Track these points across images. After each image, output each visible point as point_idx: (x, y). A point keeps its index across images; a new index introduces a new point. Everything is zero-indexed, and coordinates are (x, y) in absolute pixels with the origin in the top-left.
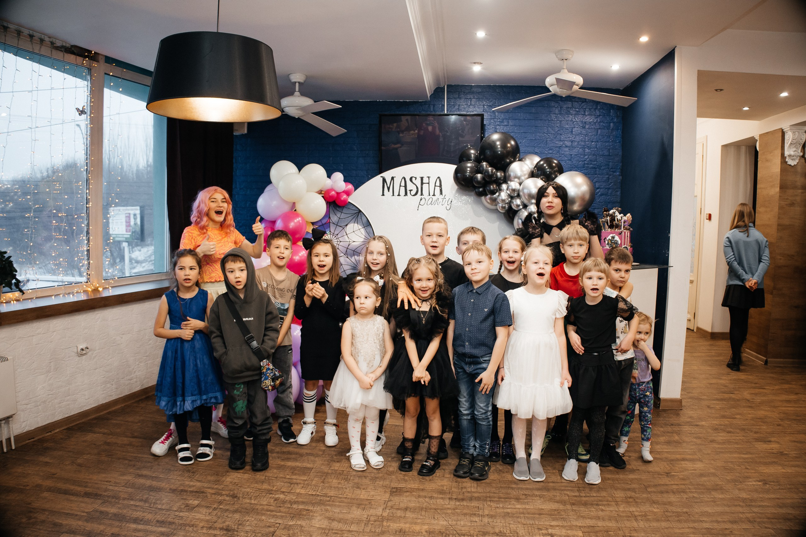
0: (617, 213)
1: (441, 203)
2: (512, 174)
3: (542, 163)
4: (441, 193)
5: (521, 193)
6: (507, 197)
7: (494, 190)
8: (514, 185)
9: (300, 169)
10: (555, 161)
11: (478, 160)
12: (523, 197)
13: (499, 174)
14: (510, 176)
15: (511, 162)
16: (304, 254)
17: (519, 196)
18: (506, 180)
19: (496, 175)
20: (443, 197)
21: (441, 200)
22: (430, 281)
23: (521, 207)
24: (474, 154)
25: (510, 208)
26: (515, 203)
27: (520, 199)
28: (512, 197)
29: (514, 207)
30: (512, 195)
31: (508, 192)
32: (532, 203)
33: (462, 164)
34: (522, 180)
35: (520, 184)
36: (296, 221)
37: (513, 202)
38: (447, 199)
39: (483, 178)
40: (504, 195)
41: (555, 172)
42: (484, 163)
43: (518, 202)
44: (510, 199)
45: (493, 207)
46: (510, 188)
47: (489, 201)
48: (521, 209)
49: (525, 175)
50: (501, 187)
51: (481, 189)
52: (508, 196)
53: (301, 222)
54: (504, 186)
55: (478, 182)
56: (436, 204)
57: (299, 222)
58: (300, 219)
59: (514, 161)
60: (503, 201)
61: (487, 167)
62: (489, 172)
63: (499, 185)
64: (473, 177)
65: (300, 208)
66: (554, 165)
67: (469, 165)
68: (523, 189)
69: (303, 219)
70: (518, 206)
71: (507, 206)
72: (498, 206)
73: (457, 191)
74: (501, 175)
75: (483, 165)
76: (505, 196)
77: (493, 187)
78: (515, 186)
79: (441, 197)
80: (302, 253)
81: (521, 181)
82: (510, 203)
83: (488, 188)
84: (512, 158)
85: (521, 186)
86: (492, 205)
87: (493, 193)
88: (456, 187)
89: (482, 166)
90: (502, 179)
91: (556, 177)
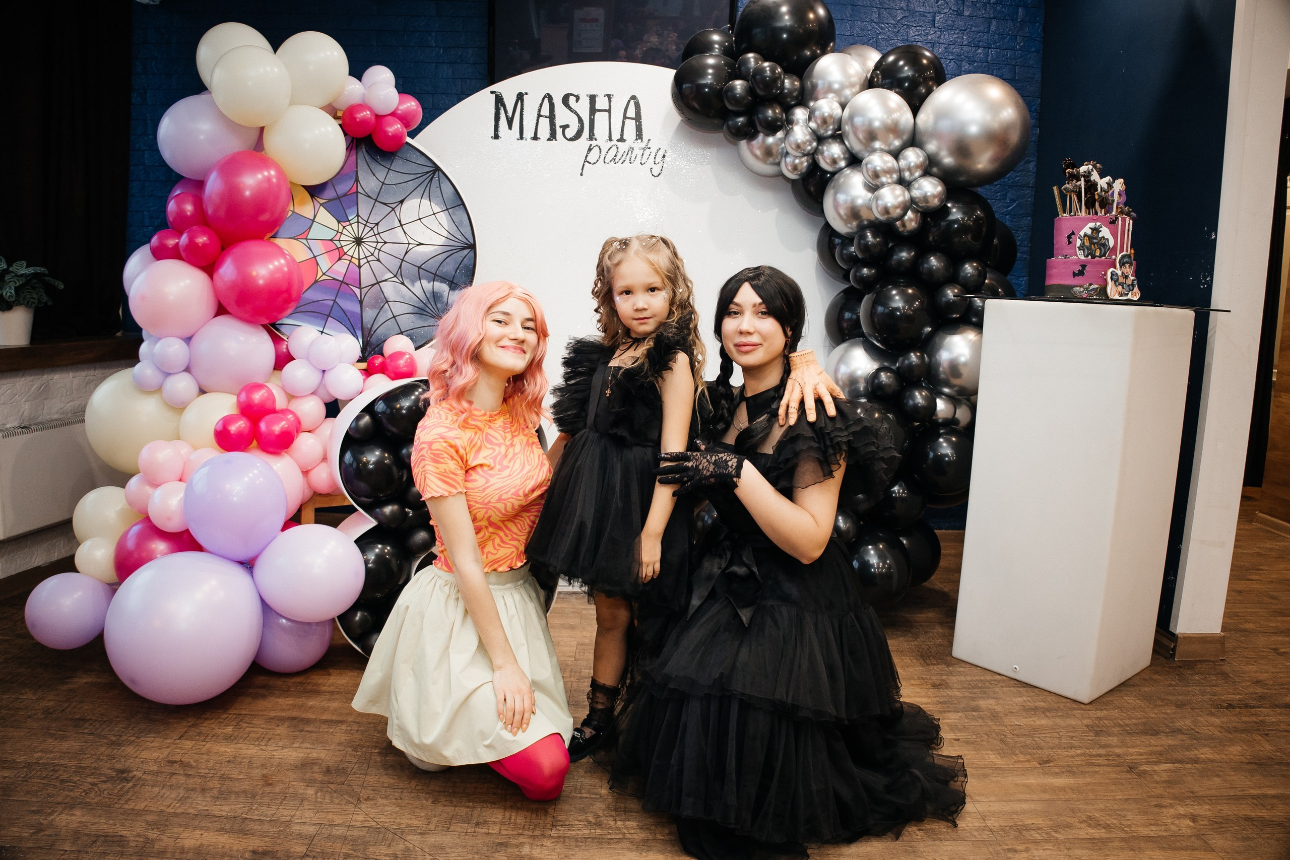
0: (1095, 176)
1: (638, 160)
2: (820, 83)
3: (891, 58)
4: (639, 135)
5: (847, 128)
6: (808, 137)
7: (775, 120)
8: (827, 106)
9: (275, 45)
10: (927, 54)
11: (733, 53)
12: (852, 137)
13: (787, 83)
14: (814, 87)
15: (815, 58)
16: (281, 266)
17: (838, 136)
18: (804, 97)
19: (783, 83)
20: (643, 145)
21: (637, 152)
22: (656, 292)
23: (843, 164)
24: (721, 44)
25: (814, 166)
26: (826, 153)
27: (843, 142)
28: (820, 139)
29: (824, 165)
30: (822, 131)
31: (813, 125)
32: (874, 151)
33: (694, 60)
34: (846, 98)
35: (843, 106)
36: (260, 176)
37: (822, 153)
38: (654, 150)
39: (750, 91)
40: (800, 133)
41: (926, 79)
42: (751, 55)
43: (835, 150)
44: (815, 144)
45: (768, 169)
46: (817, 113)
47: (758, 152)
48: (841, 169)
49: (852, 85)
50: (793, 114)
51: (741, 119)
52: (810, 134)
53: (274, 180)
54: (800, 114)
55: (735, 100)
56: (627, 161)
57: (268, 179)
58: (273, 173)
59: (824, 52)
60: (798, 147)
61: (756, 63)
62: (766, 71)
63: (788, 109)
64: (721, 89)
65: (274, 144)
66: (925, 61)
67: (711, 61)
68: (851, 117)
69: (281, 173)
70: (834, 161)
71: (805, 164)
72: (783, 164)
73: (679, 128)
74: (793, 84)
75: (749, 59)
76: (805, 135)
77: (774, 112)
78: (832, 109)
79: (639, 144)
80: (276, 263)
81: (843, 100)
82: (813, 156)
83: (760, 116)
84: (817, 48)
85: (847, 110)
86: (765, 162)
87: (772, 128)
88: (676, 118)
89: (747, 61)
90: (795, 94)
91: (929, 92)
